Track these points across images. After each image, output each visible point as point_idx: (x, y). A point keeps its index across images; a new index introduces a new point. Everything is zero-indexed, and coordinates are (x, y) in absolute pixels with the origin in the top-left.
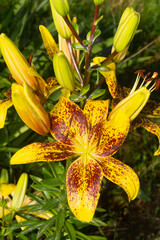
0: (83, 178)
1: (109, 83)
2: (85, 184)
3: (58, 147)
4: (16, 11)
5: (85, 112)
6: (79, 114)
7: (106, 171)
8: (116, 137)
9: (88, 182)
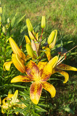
0: (36, 88)
1: (47, 56)
2: (36, 90)
3: (28, 77)
4: (21, 32)
5: (38, 66)
6: (36, 66)
7: (44, 86)
8: (48, 74)
9: (37, 90)
